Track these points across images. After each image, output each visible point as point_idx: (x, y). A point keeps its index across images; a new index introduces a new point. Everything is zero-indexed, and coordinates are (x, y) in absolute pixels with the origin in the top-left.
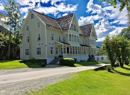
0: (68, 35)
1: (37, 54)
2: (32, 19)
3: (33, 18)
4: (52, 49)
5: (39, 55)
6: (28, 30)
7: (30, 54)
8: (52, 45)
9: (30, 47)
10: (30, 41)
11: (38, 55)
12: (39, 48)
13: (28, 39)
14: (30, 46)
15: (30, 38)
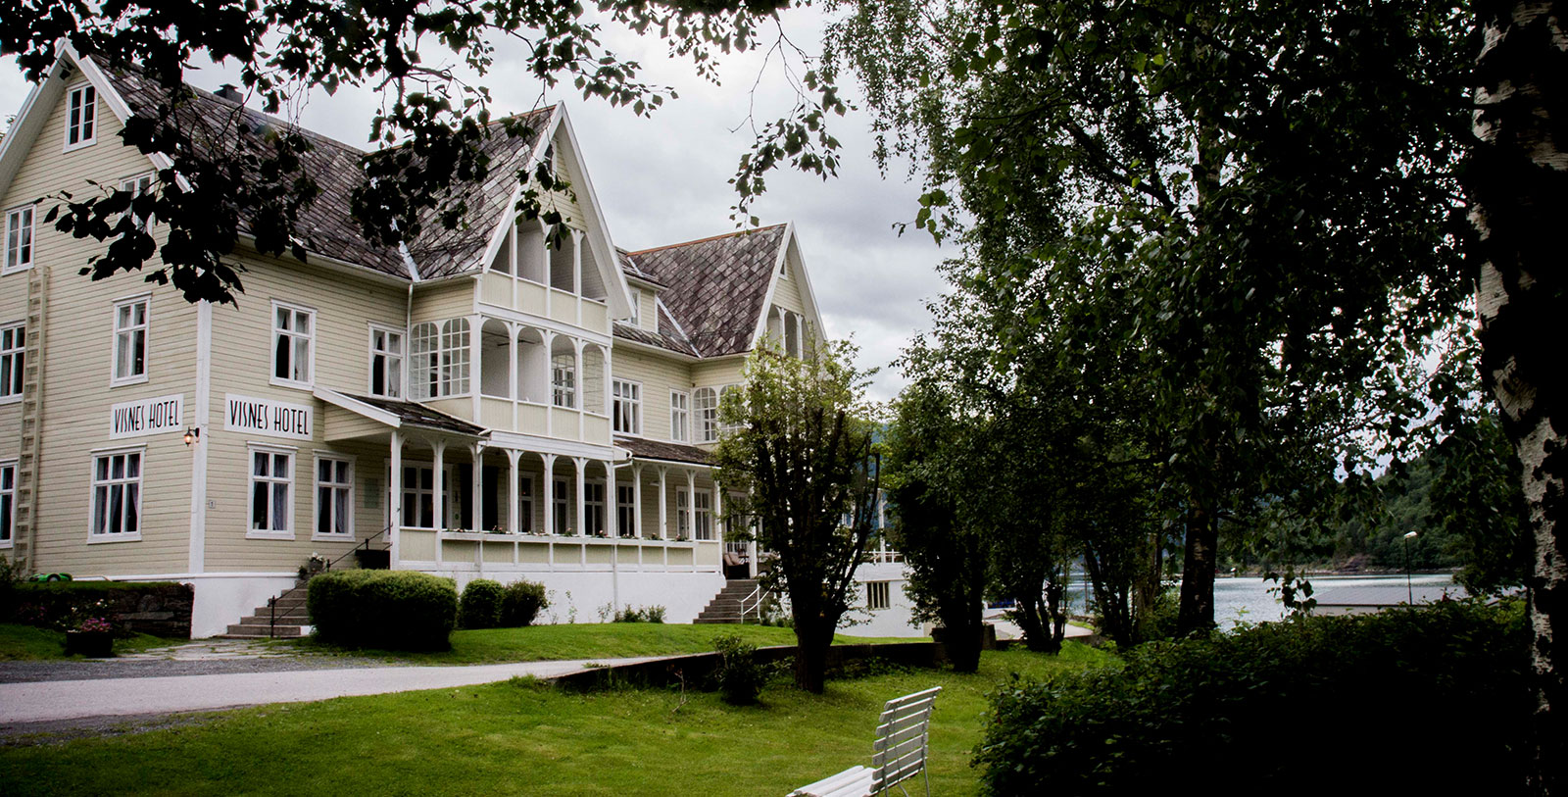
0: (466, 326)
1: (100, 527)
2: (82, 143)
3: (88, 135)
4: (271, 479)
5: (123, 535)
6: (26, 258)
7: (22, 530)
8: (271, 431)
9: (32, 450)
10: (37, 380)
11: (108, 536)
12: (119, 460)
13: (20, 357)
14: (33, 433)
15: (38, 345)
